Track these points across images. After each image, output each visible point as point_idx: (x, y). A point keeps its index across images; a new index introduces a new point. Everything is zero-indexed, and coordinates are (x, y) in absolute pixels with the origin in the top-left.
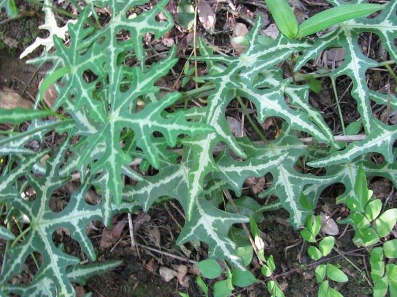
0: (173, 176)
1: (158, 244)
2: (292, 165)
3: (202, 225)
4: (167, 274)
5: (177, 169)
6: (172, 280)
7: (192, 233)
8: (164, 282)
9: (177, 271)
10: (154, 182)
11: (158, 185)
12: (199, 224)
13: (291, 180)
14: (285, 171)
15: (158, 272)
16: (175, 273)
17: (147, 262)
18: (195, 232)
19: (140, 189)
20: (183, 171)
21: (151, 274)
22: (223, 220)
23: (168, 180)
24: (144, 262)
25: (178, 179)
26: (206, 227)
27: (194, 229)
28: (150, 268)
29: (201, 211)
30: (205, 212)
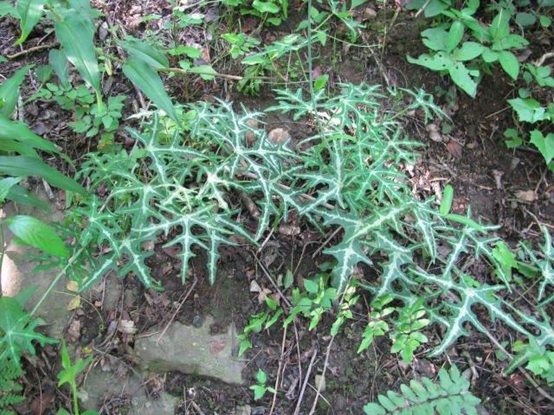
0: (352, 221)
1: (267, 265)
2: (401, 264)
3: (345, 252)
4: (254, 287)
5: (357, 219)
6: (254, 292)
7: (337, 252)
8: (249, 289)
9: (262, 290)
10: (341, 216)
11: (342, 218)
12: (344, 250)
13: (395, 270)
14: (396, 264)
15: (251, 280)
16: (260, 290)
17: (250, 270)
18: (339, 252)
19: (330, 213)
20: (358, 223)
21: (247, 278)
22: (358, 256)
23: (348, 220)
24: (248, 268)
25: (354, 224)
26: (346, 254)
27: (339, 250)
28: (249, 274)
29: (351, 245)
30: (353, 247)
